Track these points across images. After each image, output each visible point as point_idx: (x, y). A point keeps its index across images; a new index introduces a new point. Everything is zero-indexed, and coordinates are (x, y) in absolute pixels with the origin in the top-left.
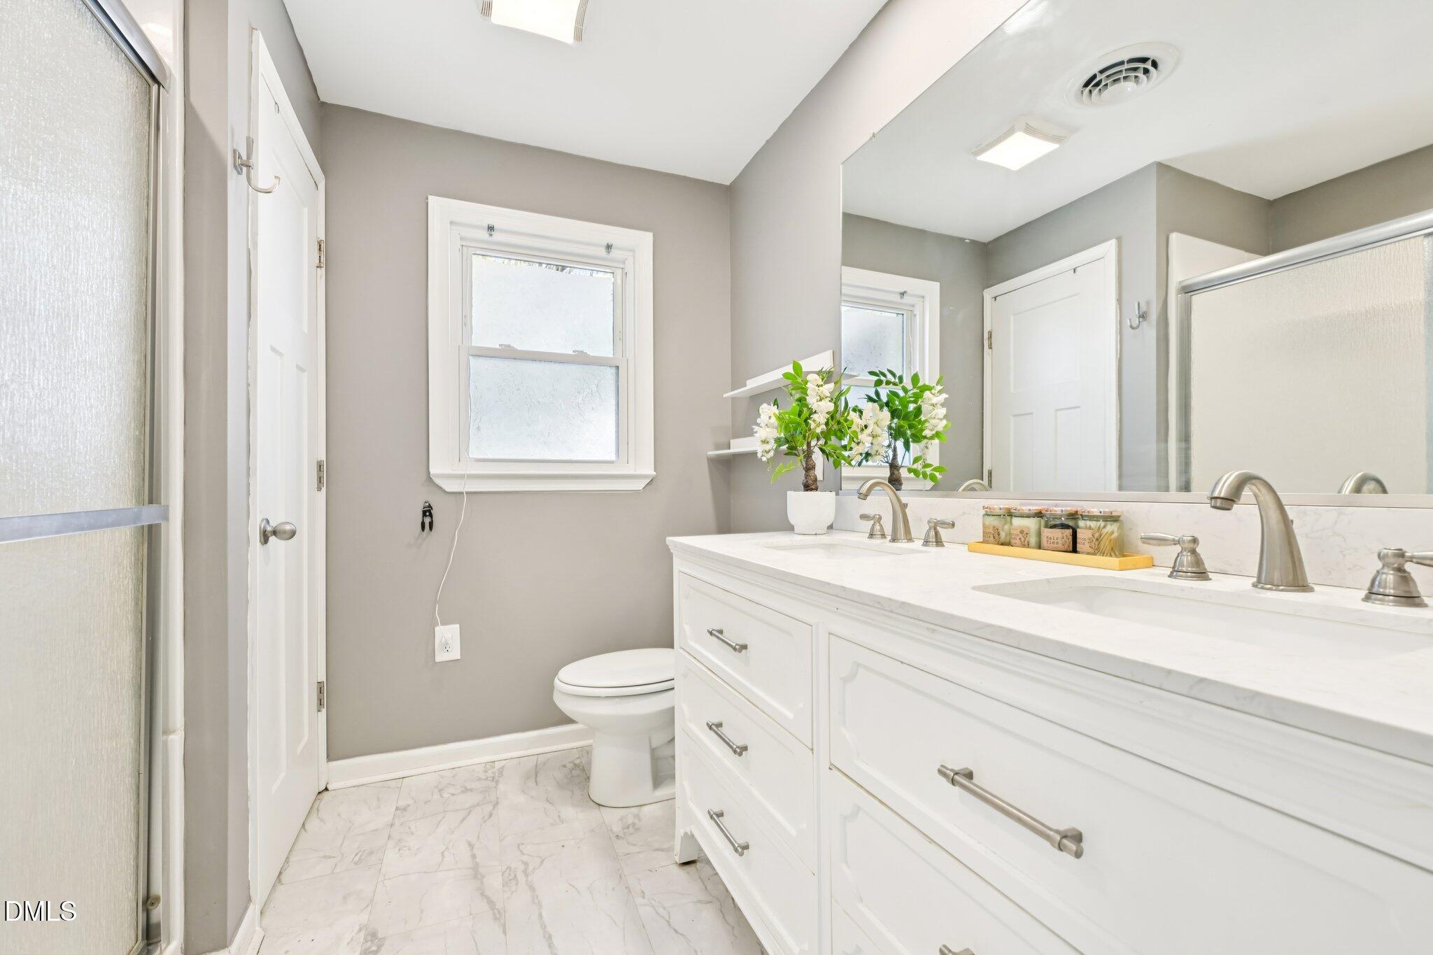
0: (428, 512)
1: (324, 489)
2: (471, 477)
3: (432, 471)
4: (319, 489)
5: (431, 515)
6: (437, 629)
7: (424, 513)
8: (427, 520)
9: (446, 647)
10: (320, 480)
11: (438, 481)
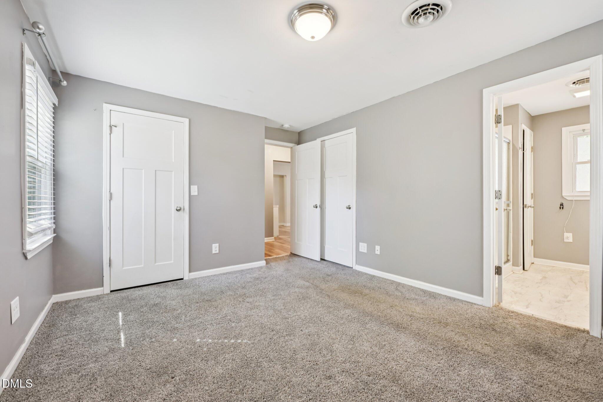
0: (562, 205)
1: (533, 199)
2: (575, 196)
3: (563, 195)
4: (532, 199)
5: (563, 206)
6: (565, 234)
7: (561, 205)
8: (562, 207)
9: (568, 238)
10: (532, 197)
11: (565, 197)
